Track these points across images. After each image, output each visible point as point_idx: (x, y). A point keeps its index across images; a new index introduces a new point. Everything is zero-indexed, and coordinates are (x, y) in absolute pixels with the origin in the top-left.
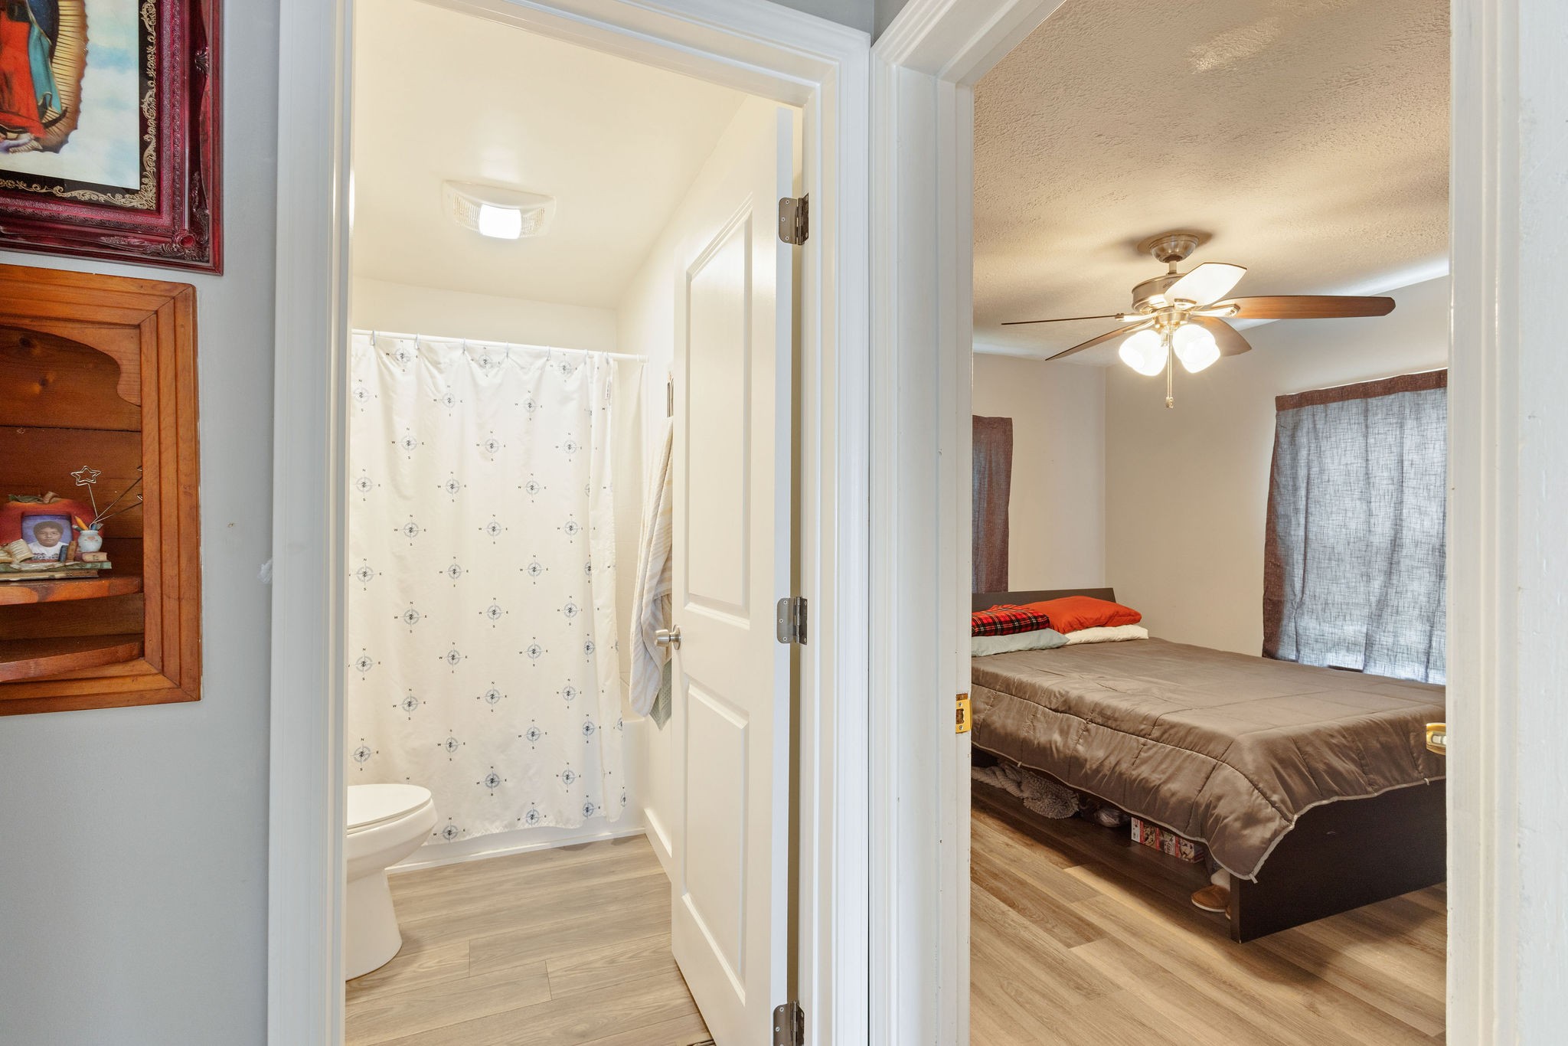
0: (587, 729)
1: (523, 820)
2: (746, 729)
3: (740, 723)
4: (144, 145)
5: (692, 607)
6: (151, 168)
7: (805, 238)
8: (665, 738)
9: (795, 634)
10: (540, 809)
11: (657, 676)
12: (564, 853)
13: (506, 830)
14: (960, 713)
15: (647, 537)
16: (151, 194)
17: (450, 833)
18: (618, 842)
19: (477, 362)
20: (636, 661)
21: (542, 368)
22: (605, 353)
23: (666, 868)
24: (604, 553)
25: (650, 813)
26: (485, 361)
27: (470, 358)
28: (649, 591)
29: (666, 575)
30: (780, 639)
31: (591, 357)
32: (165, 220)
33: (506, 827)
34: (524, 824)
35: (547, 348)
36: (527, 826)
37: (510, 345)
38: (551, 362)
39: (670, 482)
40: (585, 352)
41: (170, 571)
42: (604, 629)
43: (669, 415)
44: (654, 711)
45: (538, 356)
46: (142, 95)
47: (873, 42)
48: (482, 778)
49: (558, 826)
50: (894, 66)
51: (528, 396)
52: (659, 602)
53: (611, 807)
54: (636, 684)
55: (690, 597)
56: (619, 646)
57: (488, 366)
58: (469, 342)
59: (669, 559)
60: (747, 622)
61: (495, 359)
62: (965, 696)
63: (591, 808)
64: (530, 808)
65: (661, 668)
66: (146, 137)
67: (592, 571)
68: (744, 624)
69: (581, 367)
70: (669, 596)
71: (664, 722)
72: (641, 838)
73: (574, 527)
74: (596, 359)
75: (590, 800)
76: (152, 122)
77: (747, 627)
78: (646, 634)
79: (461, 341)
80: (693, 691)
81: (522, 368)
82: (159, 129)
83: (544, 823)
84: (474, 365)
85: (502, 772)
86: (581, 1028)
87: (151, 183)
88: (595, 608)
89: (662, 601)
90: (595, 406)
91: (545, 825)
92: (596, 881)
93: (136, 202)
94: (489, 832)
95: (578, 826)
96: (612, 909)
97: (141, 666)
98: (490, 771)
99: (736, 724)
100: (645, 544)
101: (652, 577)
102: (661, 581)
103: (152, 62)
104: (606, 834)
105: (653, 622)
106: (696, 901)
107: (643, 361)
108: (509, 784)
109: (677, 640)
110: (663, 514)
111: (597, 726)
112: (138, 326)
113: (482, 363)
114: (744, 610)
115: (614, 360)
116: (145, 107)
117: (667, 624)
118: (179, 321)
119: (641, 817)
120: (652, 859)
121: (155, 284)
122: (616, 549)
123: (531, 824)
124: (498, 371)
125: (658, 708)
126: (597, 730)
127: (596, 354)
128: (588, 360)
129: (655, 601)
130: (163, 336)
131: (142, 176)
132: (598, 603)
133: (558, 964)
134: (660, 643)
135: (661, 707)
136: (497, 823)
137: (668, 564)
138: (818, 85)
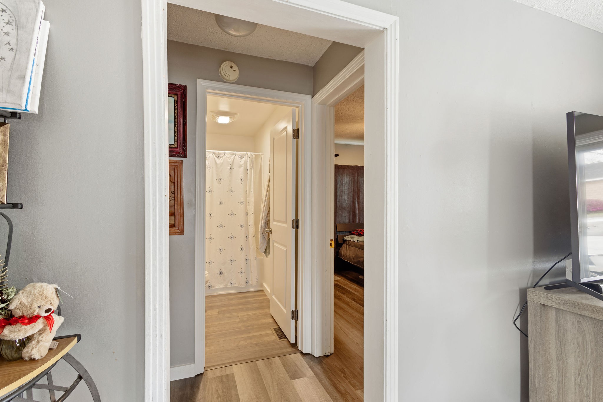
0: (247, 259)
1: (229, 284)
2: (286, 250)
3: (285, 249)
4: (175, 136)
5: (275, 223)
6: (176, 140)
7: (298, 138)
8: (268, 260)
9: (297, 227)
10: (234, 281)
11: (266, 242)
12: (240, 293)
13: (225, 287)
14: (331, 244)
15: (263, 205)
16: (176, 145)
17: (210, 286)
18: (255, 292)
19: (216, 157)
20: (260, 238)
21: (234, 158)
22: (251, 153)
23: (269, 297)
24: (251, 209)
25: (264, 284)
26: (219, 156)
27: (214, 156)
28: (264, 220)
29: (268, 215)
30: (293, 228)
31: (248, 154)
32: (178, 149)
33: (225, 286)
34: (229, 286)
35: (235, 152)
36: (230, 286)
37: (225, 152)
38: (236, 156)
39: (269, 191)
40: (246, 153)
41: (179, 212)
42: (251, 231)
43: (269, 172)
44: (265, 252)
45: (233, 154)
46: (175, 127)
47: (312, 97)
48: (218, 272)
49: (239, 286)
50: (316, 104)
51: (230, 166)
52: (266, 222)
53: (253, 281)
54: (261, 244)
55: (274, 220)
56: (256, 236)
57: (219, 158)
58: (214, 151)
59: (269, 211)
60: (287, 225)
61: (221, 156)
62: (333, 240)
63: (248, 282)
64: (231, 281)
65: (267, 240)
66: (175, 135)
67: (248, 215)
68: (285, 225)
69: (244, 157)
70: (269, 221)
71: (268, 256)
72: (262, 291)
73: (243, 202)
74: (249, 155)
75: (247, 280)
76: (176, 132)
77: (286, 226)
78: (263, 231)
79: (212, 151)
80: (275, 244)
81: (228, 158)
82: (177, 133)
83: (235, 285)
84: (215, 157)
85: (223, 271)
86: (247, 325)
87: (176, 143)
88: (249, 225)
89: (267, 222)
90: (248, 168)
91: (235, 286)
92: (249, 299)
93: (174, 146)
94: (220, 287)
95: (244, 286)
96: (254, 305)
97: (175, 228)
98: (220, 270)
99: (284, 249)
100: (263, 207)
101: (265, 216)
102: (267, 217)
103: (176, 122)
104: (252, 289)
105: (265, 228)
106: (276, 297)
107: (262, 155)
108: (225, 274)
109: (271, 232)
110: (267, 199)
111: (249, 259)
112: (174, 168)
113: (218, 157)
114: (286, 222)
115: (254, 155)
116: (175, 129)
117: (269, 228)
118: (181, 167)
119: (262, 285)
120: (265, 295)
121: (177, 161)
122: (255, 208)
123: (231, 285)
124: (222, 159)
125: (266, 252)
126: (249, 260)
127: (249, 153)
128: (247, 155)
129: (265, 222)
130: (178, 170)
131: (175, 142)
132: (249, 224)
133: (241, 315)
134: (267, 232)
135: (266, 251)
136: (222, 285)
137: (269, 212)
138: (301, 105)
